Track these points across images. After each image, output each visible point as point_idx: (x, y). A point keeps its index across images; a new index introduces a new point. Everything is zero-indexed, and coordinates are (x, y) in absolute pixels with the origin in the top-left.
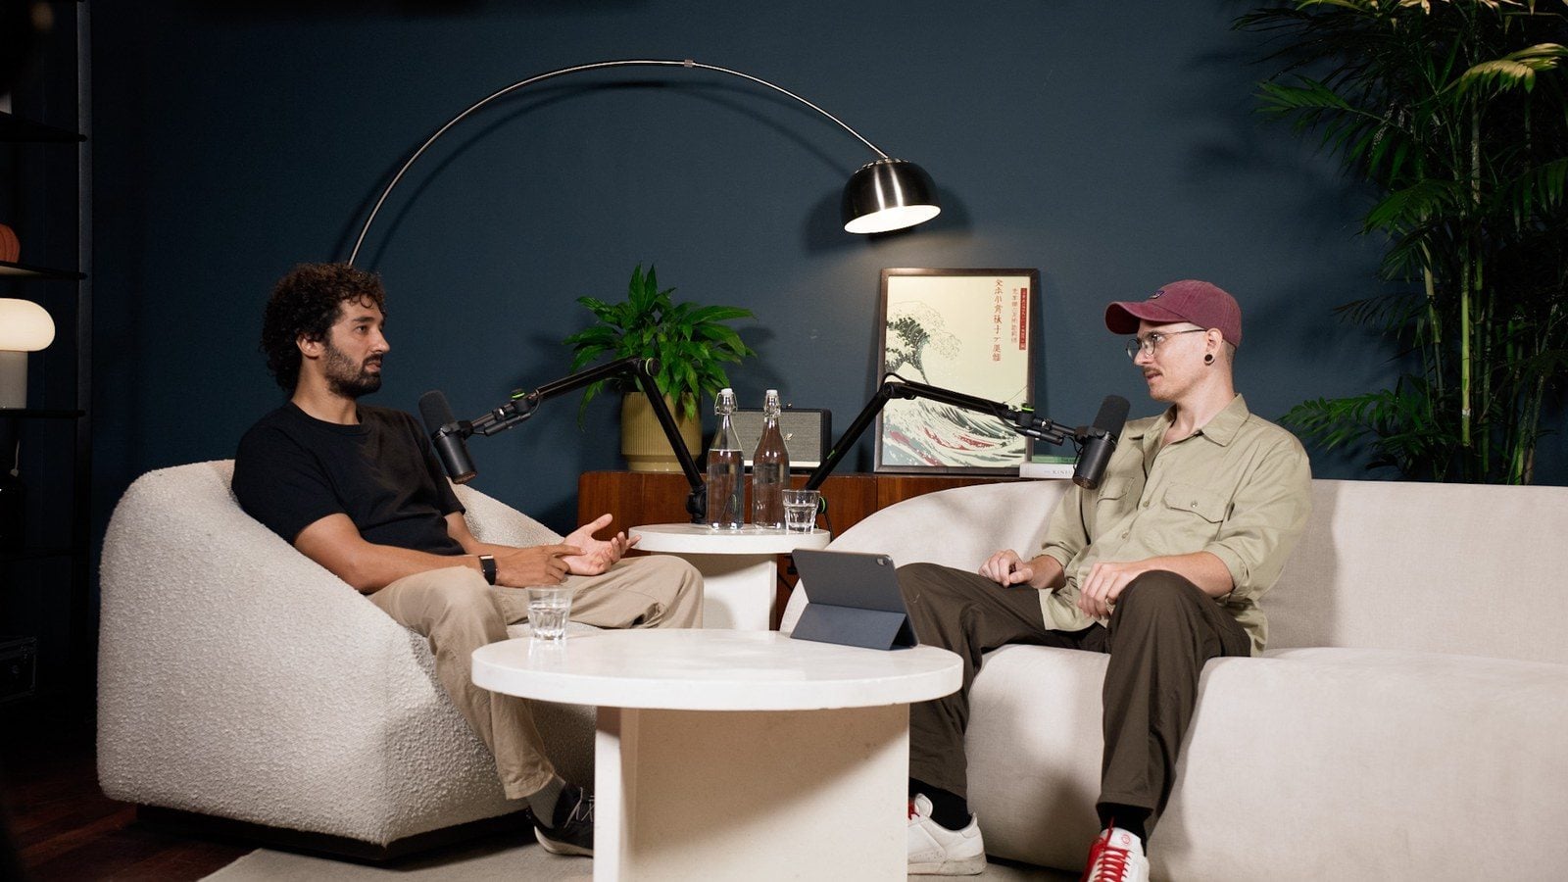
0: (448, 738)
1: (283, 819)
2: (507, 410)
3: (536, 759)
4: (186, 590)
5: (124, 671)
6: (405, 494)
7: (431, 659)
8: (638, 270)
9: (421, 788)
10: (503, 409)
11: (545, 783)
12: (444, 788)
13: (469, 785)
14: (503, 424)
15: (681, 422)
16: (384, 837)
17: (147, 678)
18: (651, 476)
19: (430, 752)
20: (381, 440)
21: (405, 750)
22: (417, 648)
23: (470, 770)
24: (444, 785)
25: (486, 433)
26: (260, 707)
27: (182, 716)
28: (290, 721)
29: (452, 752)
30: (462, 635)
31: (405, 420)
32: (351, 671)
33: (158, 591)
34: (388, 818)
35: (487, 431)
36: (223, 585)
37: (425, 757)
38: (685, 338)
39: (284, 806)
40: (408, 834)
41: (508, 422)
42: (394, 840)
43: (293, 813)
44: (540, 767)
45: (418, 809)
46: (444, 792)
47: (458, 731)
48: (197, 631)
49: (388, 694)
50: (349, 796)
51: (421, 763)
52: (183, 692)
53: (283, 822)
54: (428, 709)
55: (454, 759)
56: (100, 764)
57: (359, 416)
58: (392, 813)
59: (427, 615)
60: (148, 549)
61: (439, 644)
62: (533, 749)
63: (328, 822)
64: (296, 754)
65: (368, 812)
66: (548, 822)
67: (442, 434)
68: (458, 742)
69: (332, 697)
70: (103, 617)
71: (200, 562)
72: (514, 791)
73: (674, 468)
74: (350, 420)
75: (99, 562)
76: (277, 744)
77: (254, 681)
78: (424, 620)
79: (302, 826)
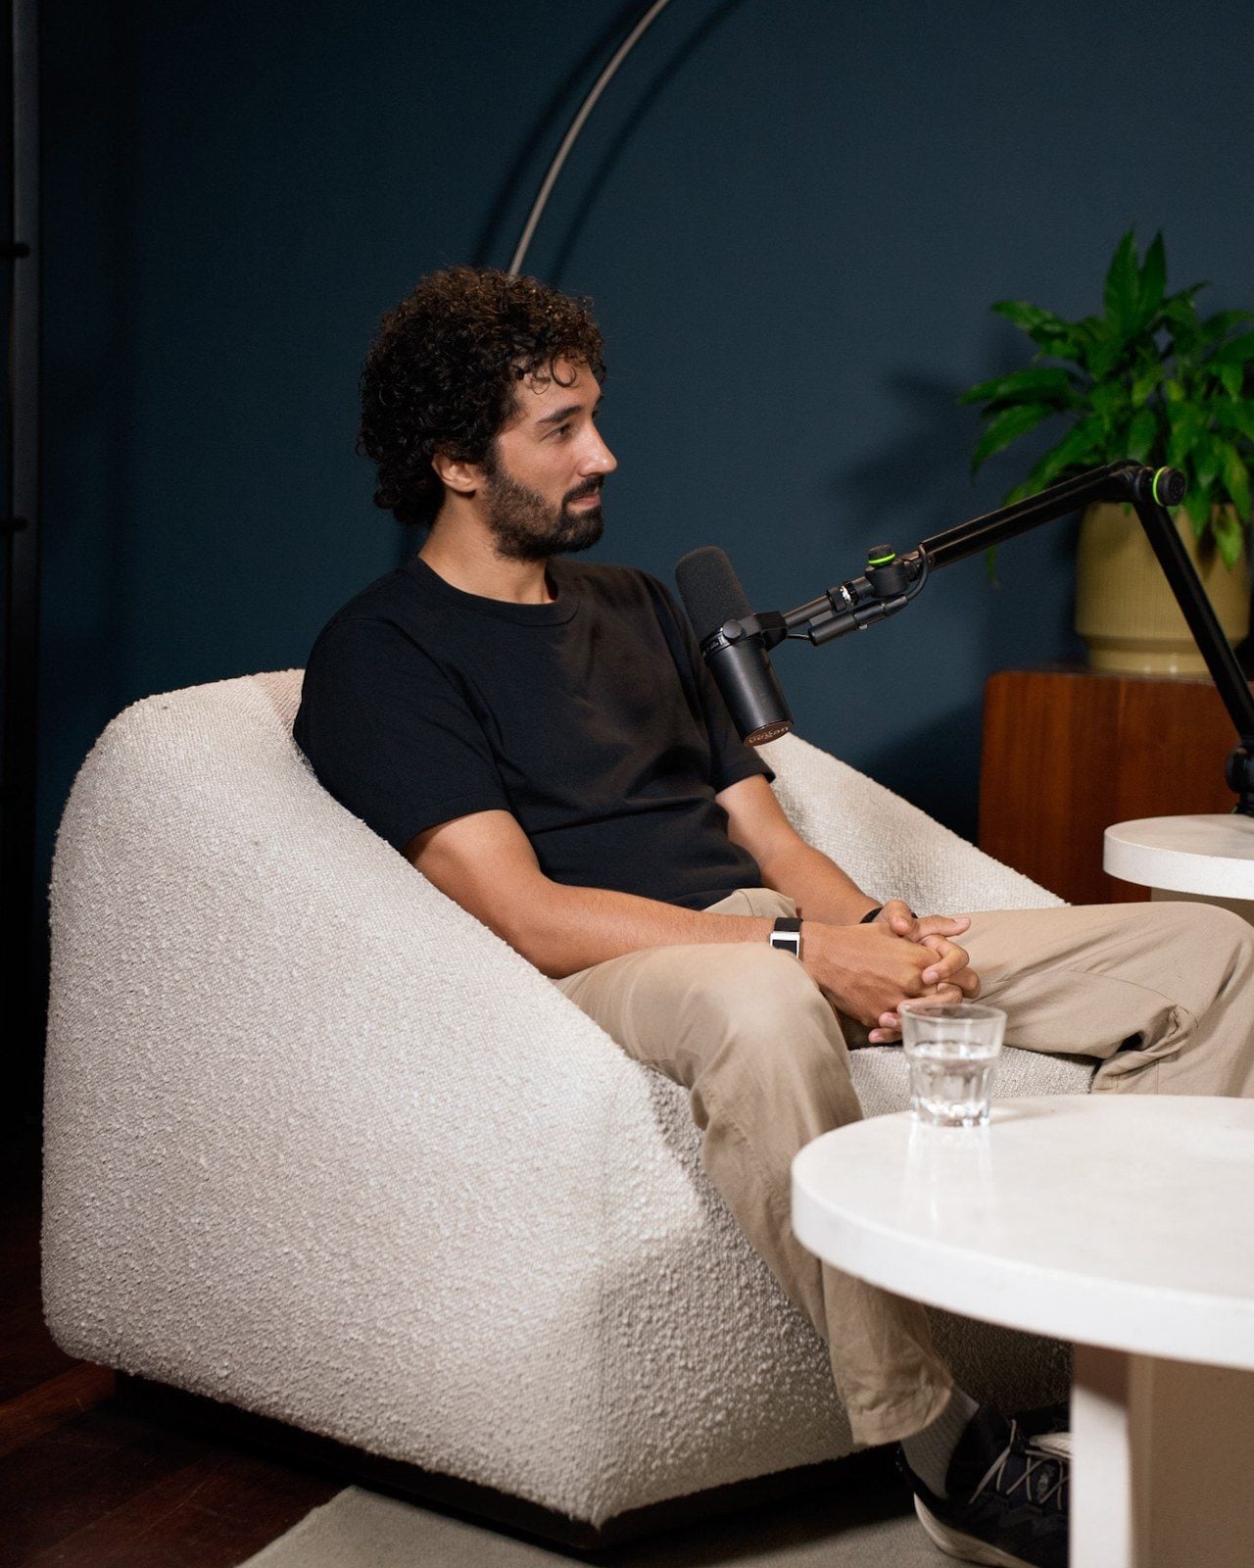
0: (727, 1302)
1: (395, 1443)
2: (859, 589)
3: (914, 1361)
4: (210, 953)
5: (91, 1102)
6: (642, 757)
7: (694, 1134)
8: (1125, 243)
9: (670, 1407)
10: (850, 587)
11: (936, 1412)
12: (718, 1408)
13: (770, 1401)
14: (849, 620)
15: (1207, 572)
16: (596, 1508)
17: (135, 1123)
18: (1140, 686)
19: (691, 1330)
20: (595, 633)
21: (639, 1327)
22: (666, 1110)
23: (773, 1367)
24: (719, 1400)
25: (812, 639)
26: (352, 1210)
27: (201, 1209)
28: (410, 1246)
29: (735, 1331)
30: (759, 1095)
31: (645, 591)
32: (530, 1153)
33: (158, 950)
34: (604, 1470)
35: (816, 635)
36: (281, 949)
37: (679, 1343)
38: (1222, 391)
39: (395, 1418)
40: (644, 1500)
41: (858, 616)
42: (616, 1514)
43: (415, 1435)
44: (923, 1376)
45: (666, 1450)
46: (719, 1417)
47: (748, 1286)
48: (230, 1041)
49: (607, 1207)
50: (526, 1415)
51: (673, 1355)
52: (202, 1161)
53: (395, 1450)
54: (687, 1240)
55: (740, 1345)
56: (45, 1283)
57: (552, 588)
58: (611, 1460)
59: (685, 1046)
60: (138, 862)
61: (712, 1110)
62: (908, 1338)
63: (482, 1462)
64: (420, 1315)
65: (564, 1454)
66: (937, 1485)
67: (723, 640)
68: (747, 1310)
69: (493, 1203)
70: (55, 989)
71: (238, 901)
72: (869, 1429)
73: (1186, 665)
74: (535, 595)
75: (48, 878)
76: (384, 1290)
77: (339, 1154)
78: (680, 1054)
79: (431, 1462)
